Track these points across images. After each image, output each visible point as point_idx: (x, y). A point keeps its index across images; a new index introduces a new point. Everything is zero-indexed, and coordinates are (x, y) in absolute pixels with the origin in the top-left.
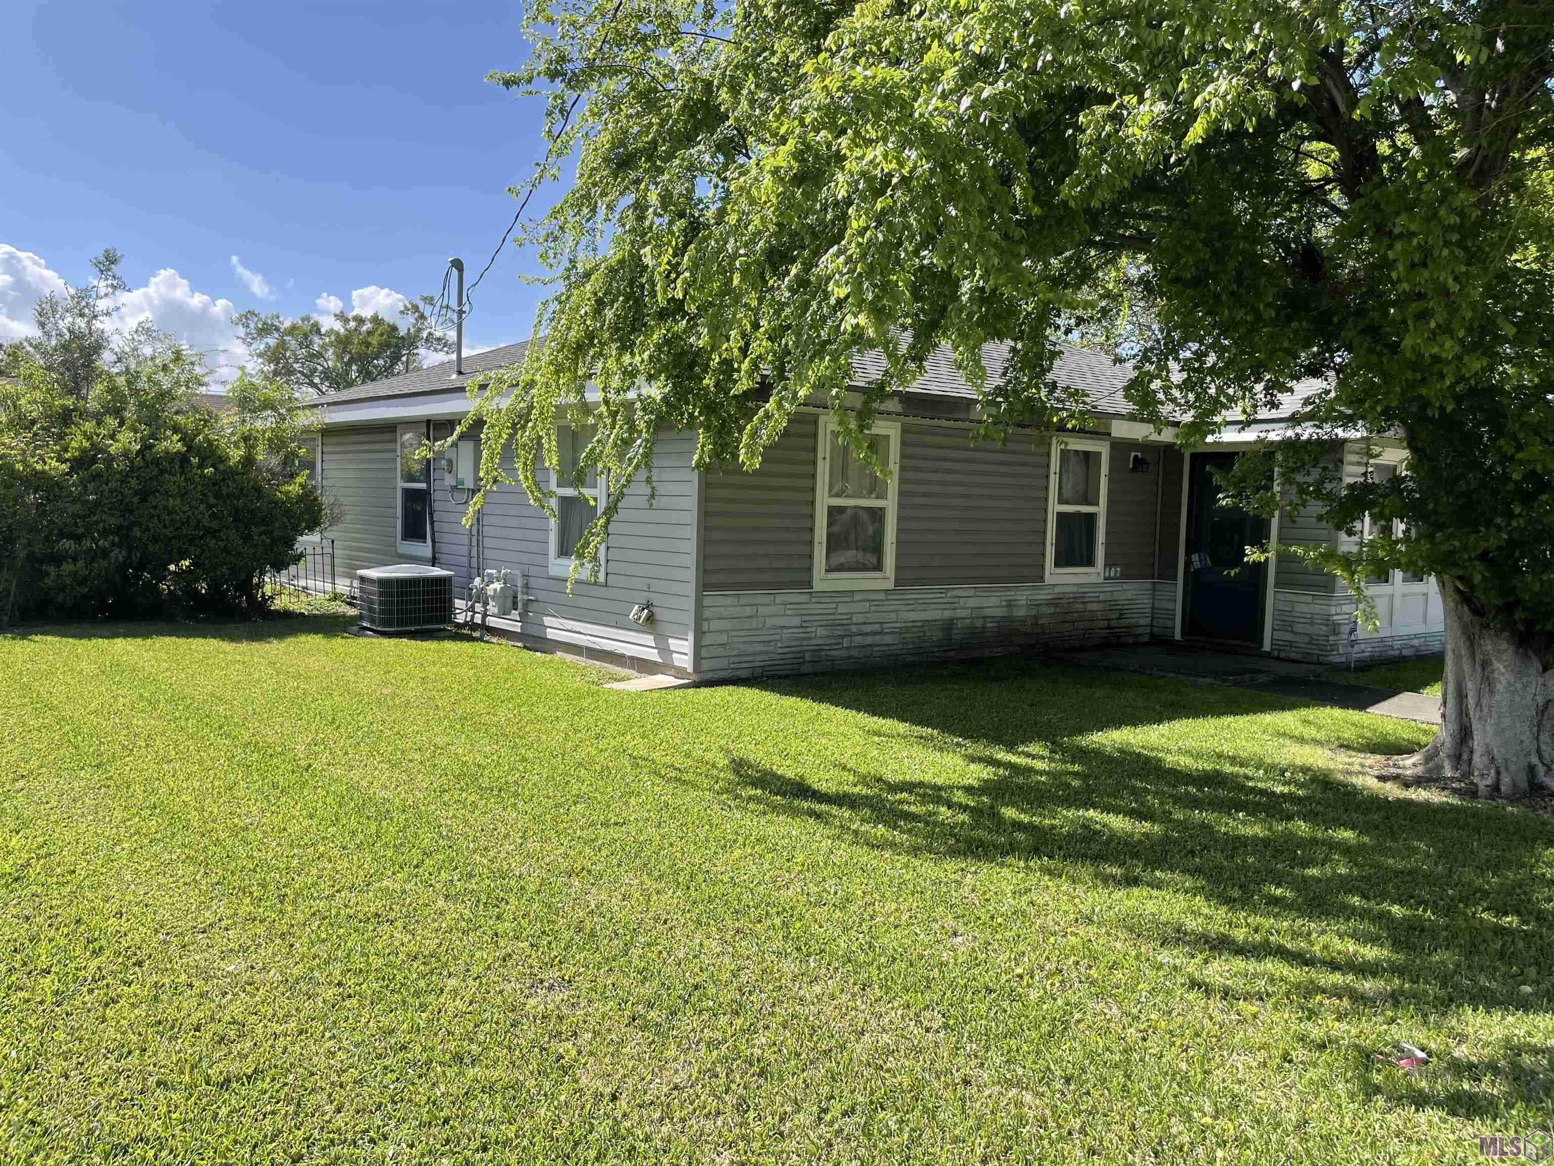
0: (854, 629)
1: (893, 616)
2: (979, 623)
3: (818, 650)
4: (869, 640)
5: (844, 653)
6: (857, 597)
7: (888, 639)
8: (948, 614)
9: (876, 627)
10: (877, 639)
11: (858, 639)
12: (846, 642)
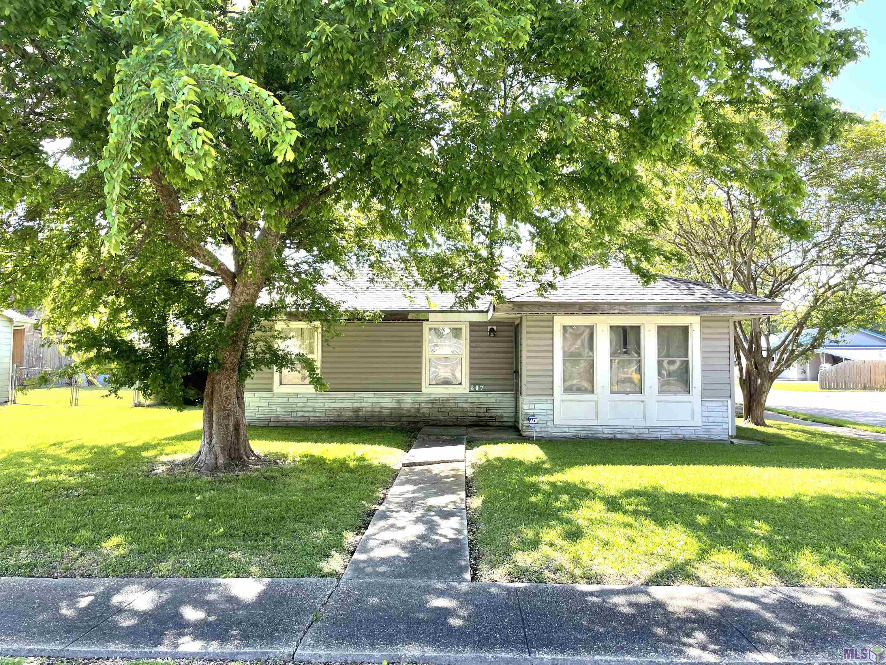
0: (298, 409)
1: (322, 405)
2: (377, 410)
3: (277, 417)
4: (307, 414)
5: (293, 419)
6: (299, 396)
7: (318, 414)
8: (355, 405)
9: (311, 409)
10: (312, 414)
11: (301, 414)
12: (294, 414)
